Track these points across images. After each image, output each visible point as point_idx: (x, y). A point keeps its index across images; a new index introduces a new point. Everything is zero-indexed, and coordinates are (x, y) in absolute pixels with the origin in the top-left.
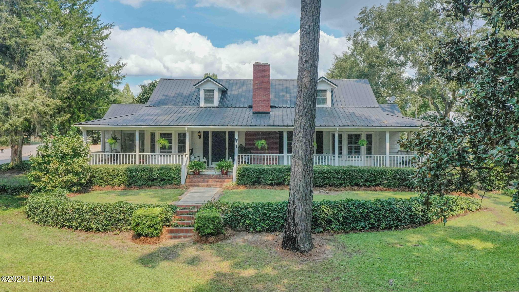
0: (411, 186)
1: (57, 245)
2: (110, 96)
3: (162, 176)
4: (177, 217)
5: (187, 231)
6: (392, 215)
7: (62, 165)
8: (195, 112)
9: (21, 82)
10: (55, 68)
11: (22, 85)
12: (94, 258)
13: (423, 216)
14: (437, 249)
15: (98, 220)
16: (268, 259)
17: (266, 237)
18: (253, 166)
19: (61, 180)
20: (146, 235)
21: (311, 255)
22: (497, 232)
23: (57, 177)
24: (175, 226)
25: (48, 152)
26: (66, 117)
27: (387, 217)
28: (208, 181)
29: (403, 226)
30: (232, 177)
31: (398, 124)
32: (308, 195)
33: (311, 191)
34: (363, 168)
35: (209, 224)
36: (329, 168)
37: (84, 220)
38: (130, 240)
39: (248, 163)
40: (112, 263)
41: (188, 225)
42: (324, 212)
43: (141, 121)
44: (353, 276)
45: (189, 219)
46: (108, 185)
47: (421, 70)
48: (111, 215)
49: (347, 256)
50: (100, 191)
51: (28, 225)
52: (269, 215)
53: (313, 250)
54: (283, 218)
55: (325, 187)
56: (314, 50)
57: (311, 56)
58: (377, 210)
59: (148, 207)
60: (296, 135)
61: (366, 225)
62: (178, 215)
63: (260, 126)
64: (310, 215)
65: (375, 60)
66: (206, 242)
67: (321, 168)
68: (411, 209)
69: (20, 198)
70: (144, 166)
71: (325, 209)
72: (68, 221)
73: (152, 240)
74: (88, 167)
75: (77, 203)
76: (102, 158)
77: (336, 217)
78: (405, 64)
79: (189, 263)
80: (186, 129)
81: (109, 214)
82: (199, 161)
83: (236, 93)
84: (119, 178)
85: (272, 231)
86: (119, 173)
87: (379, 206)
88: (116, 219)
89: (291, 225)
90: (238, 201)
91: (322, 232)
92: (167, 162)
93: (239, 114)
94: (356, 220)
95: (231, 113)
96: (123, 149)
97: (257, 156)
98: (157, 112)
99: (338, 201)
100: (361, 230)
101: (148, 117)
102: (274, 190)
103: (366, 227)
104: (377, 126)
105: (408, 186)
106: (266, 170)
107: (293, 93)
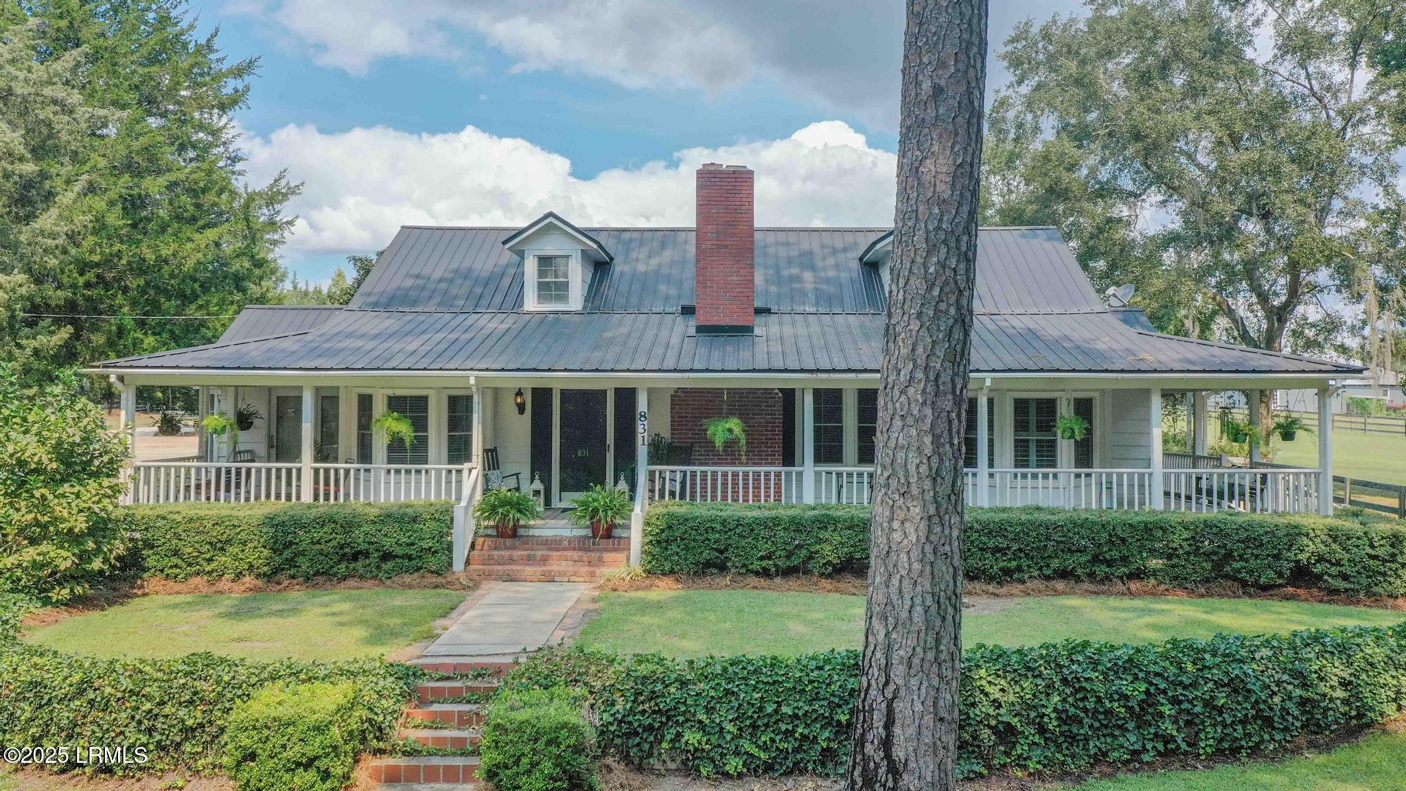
0: (1251, 580)
3: (388, 543)
4: (419, 715)
5: (452, 775)
6: (1239, 703)
7: (19, 510)
8: (505, 326)
13: (1346, 702)
18: (702, 509)
24: (406, 754)
26: (58, 336)
27: (1220, 711)
28: (544, 560)
29: (1280, 742)
30: (629, 544)
31: (1191, 363)
32: (944, 641)
35: (535, 753)
37: (53, 729)
39: (682, 496)
41: (460, 749)
42: (986, 695)
45: (464, 721)
46: (198, 574)
48: (156, 711)
50: (169, 597)
52: (776, 711)
54: (829, 722)
56: (970, 44)
57: (957, 70)
58: (1181, 682)
59: (303, 676)
60: (896, 392)
61: (1144, 745)
62: (421, 704)
63: (723, 371)
68: (1305, 678)
70: (328, 509)
71: (989, 682)
76: (188, 478)
77: (1033, 714)
80: (472, 381)
81: (148, 706)
82: (518, 489)
83: (641, 268)
84: (236, 550)
85: (788, 773)
86: (239, 533)
87: (1190, 667)
88: (174, 726)
89: (877, 766)
90: (649, 648)
91: (982, 776)
93: (650, 334)
94: (1107, 726)
95: (624, 330)
96: (274, 451)
97: (714, 474)
98: (381, 326)
99: (1032, 649)
100: (1126, 763)
101: (348, 343)
102: (775, 594)
103: (1145, 750)
104: (1122, 371)
105: (1241, 579)
106: (746, 521)
107: (825, 269)
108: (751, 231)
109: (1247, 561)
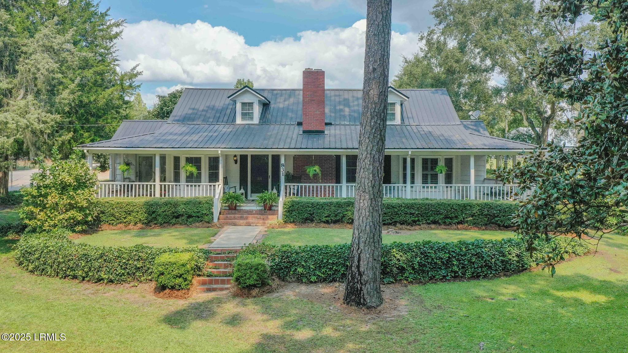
0: (502, 224)
1: (59, 300)
2: (121, 111)
3: (190, 212)
4: (211, 265)
5: (223, 282)
6: (480, 261)
7: (63, 199)
8: (230, 130)
9: (11, 92)
10: (54, 76)
11: (11, 97)
12: (107, 317)
13: (518, 262)
14: (537, 304)
15: (111, 269)
16: (327, 317)
17: (323, 290)
18: (304, 199)
19: (61, 217)
20: (173, 288)
21: (380, 312)
22: (610, 282)
23: (57, 214)
24: (208, 276)
25: (45, 181)
26: (68, 136)
27: (473, 263)
28: (247, 218)
29: (494, 274)
30: (278, 212)
31: (485, 145)
32: (376, 236)
33: (380, 232)
34: (442, 201)
35: (251, 272)
36: (400, 202)
37: (92, 269)
38: (151, 294)
39: (297, 195)
40: (130, 324)
41: (225, 275)
42: (395, 257)
43: (161, 142)
44: (434, 339)
45: (226, 267)
46: (121, 223)
47: (512, 76)
48: (127, 263)
49: (426, 312)
50: (111, 231)
51: (20, 275)
52: (327, 262)
53: (382, 306)
54: (344, 265)
55: (395, 225)
56: (384, 55)
57: (380, 63)
58: (461, 254)
59: (173, 251)
60: (362, 161)
61: (447, 274)
62: (211, 261)
63: (312, 148)
64: (379, 262)
65: (455, 65)
66: (248, 296)
67: (389, 201)
68: (504, 253)
69: (8, 240)
70: (166, 199)
71: (397, 253)
72: (72, 269)
73: (180, 293)
74: (95, 201)
75: (83, 247)
76: (113, 188)
77: (411, 264)
78: (492, 69)
79: (227, 323)
80: (219, 152)
81: (124, 261)
82: (236, 192)
83: (281, 106)
84: (135, 214)
85: (331, 282)
86: (135, 208)
87: (464, 249)
88: (133, 267)
89: (356, 274)
90: (286, 243)
91: (393, 283)
92: (195, 194)
93: (285, 133)
94: (435, 268)
95: (275, 132)
96: (138, 178)
97: (309, 187)
98: (182, 130)
99: (412, 244)
100: (441, 279)
101: (170, 137)
102: (331, 229)
103: (448, 276)
104: (459, 149)
105: (498, 224)
106: (320, 203)
107: (354, 106)
108: (324, 90)
109: (500, 217)
